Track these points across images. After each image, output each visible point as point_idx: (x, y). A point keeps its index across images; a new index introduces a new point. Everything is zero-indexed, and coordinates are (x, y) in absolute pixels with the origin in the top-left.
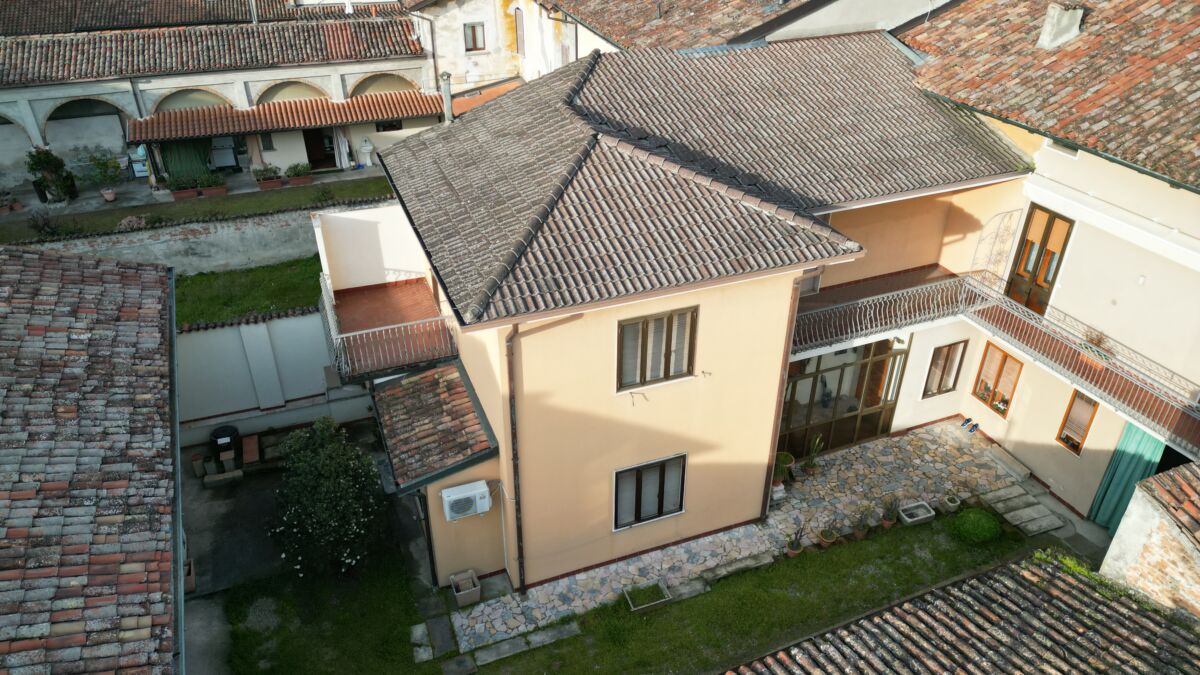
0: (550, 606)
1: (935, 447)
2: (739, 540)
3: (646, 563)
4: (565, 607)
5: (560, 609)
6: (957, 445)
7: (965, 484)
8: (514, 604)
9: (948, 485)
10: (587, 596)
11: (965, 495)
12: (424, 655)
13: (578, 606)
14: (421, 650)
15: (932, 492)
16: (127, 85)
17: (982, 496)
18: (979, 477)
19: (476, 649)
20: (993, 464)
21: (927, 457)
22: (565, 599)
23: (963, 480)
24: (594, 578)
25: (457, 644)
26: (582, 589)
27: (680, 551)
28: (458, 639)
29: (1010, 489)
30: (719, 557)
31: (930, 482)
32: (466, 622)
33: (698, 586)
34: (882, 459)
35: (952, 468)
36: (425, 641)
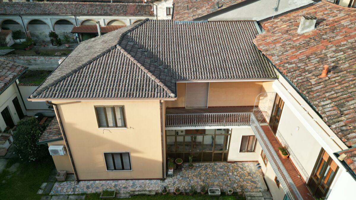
0: (82, 188)
1: (241, 170)
2: (151, 184)
3: (119, 183)
4: (86, 190)
5: (84, 190)
6: (249, 172)
7: (242, 187)
8: (74, 185)
9: (235, 185)
10: (95, 188)
11: (239, 190)
12: (40, 192)
13: (90, 191)
14: (41, 190)
15: (228, 186)
16: (73, 17)
17: (245, 193)
18: (249, 185)
19: (54, 195)
20: (258, 182)
21: (235, 173)
22: (88, 187)
23: (242, 185)
24: (100, 183)
25: (50, 192)
26: (95, 186)
27: (131, 182)
28: (52, 190)
29: (257, 193)
30: (141, 188)
31: (230, 182)
32: (57, 186)
33: (128, 195)
34: (219, 169)
35: (241, 180)
36: (43, 188)
